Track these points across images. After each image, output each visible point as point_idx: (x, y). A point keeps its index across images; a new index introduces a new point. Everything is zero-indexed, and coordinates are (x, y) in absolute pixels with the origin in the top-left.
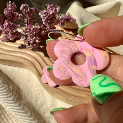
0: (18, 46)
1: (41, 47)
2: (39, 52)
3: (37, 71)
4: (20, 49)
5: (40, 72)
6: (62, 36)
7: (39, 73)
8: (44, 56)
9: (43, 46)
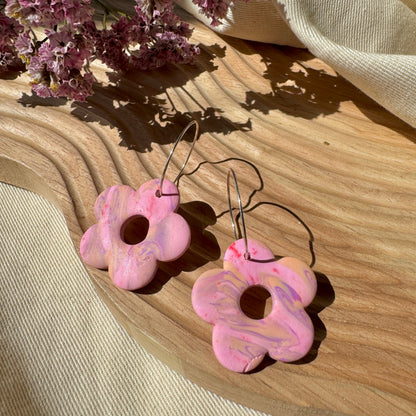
0: (20, 96)
1: (116, 104)
2: (102, 124)
3: (69, 206)
4: (24, 105)
5: (85, 212)
6: (216, 68)
7: (79, 218)
8: (121, 144)
9: (124, 103)
